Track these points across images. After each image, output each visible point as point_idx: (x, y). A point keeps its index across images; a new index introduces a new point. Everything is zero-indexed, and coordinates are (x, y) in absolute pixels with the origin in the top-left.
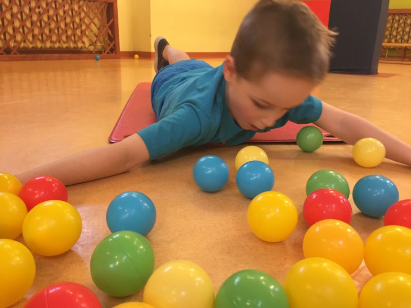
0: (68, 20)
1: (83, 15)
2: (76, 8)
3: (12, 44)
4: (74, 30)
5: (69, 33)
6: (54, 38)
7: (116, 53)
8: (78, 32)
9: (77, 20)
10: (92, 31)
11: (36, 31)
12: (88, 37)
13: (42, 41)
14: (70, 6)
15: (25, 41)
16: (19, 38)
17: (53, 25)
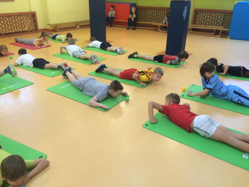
0: (19, 22)
1: (24, 20)
3: (2, 33)
4: (22, 25)
5: (20, 26)
6: (15, 29)
7: (37, 31)
8: (23, 26)
9: (22, 22)
10: (28, 25)
11: (9, 28)
12: (26, 27)
13: (11, 30)
14: (20, 18)
15: (6, 31)
16: (4, 30)
17: (14, 25)
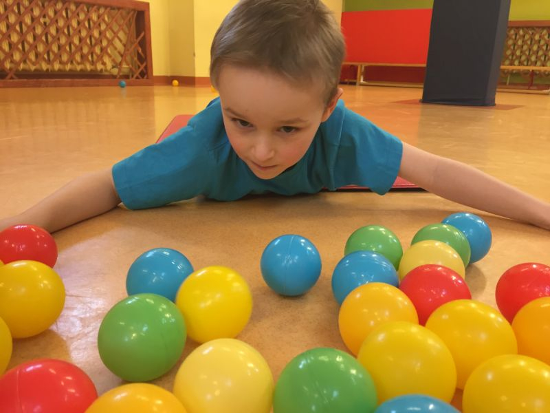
0: (84, 33)
1: (103, 27)
2: (94, 17)
3: (8, 65)
4: (92, 46)
5: (85, 50)
6: (65, 58)
7: (147, 78)
8: (97, 50)
9: (96, 34)
10: (116, 48)
11: (41, 48)
12: (110, 56)
13: (49, 61)
14: (86, 15)
15: (25, 62)
16: (17, 57)
17: (63, 40)
